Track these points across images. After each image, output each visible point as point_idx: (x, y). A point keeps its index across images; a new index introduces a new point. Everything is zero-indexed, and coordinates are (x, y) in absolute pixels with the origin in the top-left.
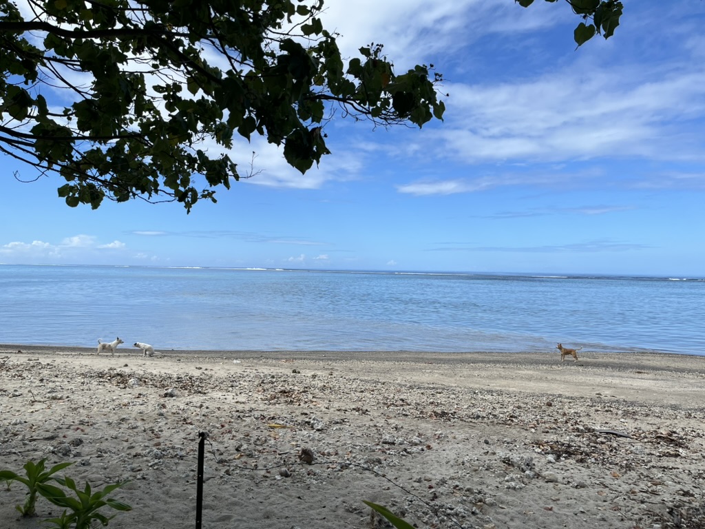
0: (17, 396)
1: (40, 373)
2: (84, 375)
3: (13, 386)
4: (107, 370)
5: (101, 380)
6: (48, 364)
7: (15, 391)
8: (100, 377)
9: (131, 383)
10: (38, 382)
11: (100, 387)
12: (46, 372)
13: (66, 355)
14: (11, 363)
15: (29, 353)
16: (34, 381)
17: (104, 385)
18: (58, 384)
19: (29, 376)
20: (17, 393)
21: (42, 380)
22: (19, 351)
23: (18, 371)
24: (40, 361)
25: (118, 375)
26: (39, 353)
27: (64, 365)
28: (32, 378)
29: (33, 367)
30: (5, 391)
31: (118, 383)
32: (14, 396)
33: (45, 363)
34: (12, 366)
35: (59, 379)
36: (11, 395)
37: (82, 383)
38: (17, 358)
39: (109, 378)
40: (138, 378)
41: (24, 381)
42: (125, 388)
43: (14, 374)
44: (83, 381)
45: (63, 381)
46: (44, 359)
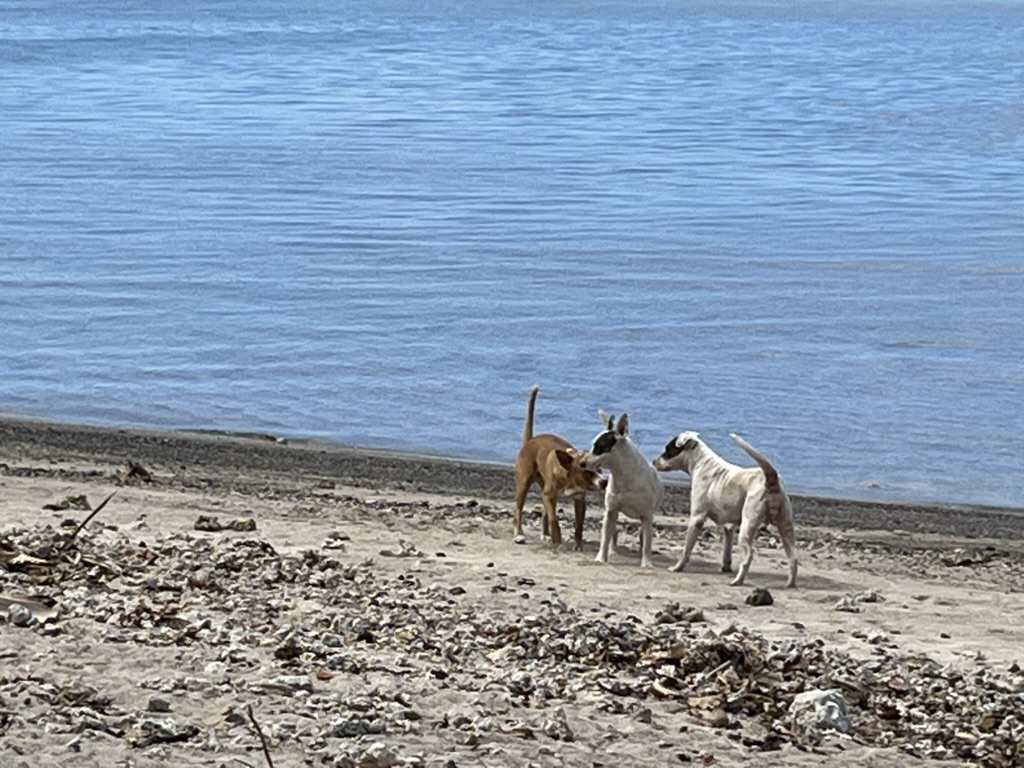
0: (170, 739)
1: (272, 611)
2: (520, 640)
3: (139, 677)
4: (648, 619)
5: (623, 678)
6: (312, 559)
7: (158, 707)
8: (617, 661)
9: (810, 718)
10: (268, 663)
11: (626, 724)
12: (305, 606)
13: (396, 506)
14: (108, 538)
15: (188, 485)
16: (251, 654)
17: (646, 716)
18: (379, 681)
19: (218, 624)
20: (168, 723)
21: (289, 654)
22: (136, 471)
23: (151, 588)
24: (264, 532)
25: (723, 654)
26: (244, 490)
27: (399, 568)
28: (234, 635)
29: (230, 567)
30: (100, 706)
31: (729, 708)
32: (156, 737)
33: (295, 552)
34: (115, 556)
35: (383, 657)
36: (135, 733)
37: (517, 690)
38: (135, 509)
39: (670, 670)
40: (846, 688)
41: (193, 651)
42: (772, 743)
43: (130, 605)
44: (518, 676)
45: (405, 670)
46: (278, 525)
